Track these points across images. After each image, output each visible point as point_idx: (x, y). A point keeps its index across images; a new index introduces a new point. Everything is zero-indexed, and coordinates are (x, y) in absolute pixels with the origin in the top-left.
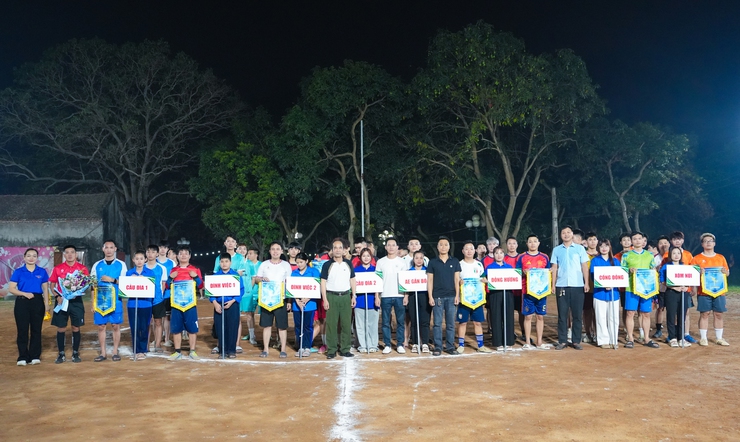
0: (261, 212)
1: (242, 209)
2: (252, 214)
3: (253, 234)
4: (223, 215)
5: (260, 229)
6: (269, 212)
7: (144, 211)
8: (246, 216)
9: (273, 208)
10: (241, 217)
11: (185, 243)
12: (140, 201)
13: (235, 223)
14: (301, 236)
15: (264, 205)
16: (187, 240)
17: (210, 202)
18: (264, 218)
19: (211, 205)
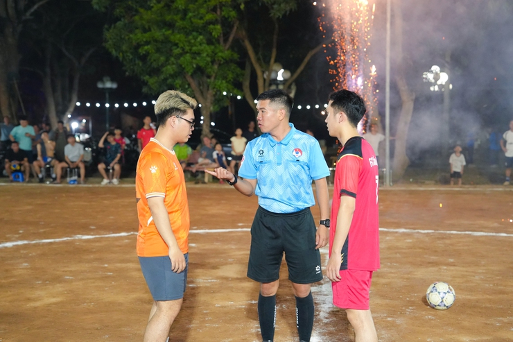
0: (203, 30)
1: (170, 25)
2: (187, 34)
3: (190, 70)
4: (138, 36)
5: (201, 61)
6: (217, 30)
7: (20, 28)
8: (178, 37)
9: (226, 24)
10: (166, 40)
11: (109, 85)
12: (11, 11)
13: (158, 50)
14: (288, 75)
15: (209, 17)
16: (113, 80)
17: (118, 11)
18: (210, 42)
19: (118, 19)
